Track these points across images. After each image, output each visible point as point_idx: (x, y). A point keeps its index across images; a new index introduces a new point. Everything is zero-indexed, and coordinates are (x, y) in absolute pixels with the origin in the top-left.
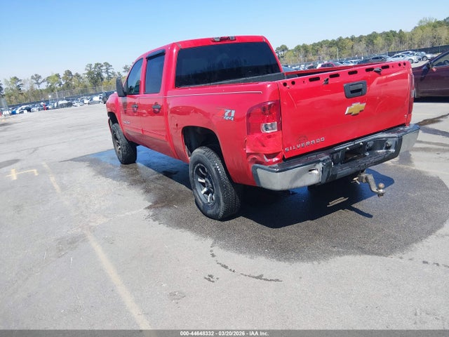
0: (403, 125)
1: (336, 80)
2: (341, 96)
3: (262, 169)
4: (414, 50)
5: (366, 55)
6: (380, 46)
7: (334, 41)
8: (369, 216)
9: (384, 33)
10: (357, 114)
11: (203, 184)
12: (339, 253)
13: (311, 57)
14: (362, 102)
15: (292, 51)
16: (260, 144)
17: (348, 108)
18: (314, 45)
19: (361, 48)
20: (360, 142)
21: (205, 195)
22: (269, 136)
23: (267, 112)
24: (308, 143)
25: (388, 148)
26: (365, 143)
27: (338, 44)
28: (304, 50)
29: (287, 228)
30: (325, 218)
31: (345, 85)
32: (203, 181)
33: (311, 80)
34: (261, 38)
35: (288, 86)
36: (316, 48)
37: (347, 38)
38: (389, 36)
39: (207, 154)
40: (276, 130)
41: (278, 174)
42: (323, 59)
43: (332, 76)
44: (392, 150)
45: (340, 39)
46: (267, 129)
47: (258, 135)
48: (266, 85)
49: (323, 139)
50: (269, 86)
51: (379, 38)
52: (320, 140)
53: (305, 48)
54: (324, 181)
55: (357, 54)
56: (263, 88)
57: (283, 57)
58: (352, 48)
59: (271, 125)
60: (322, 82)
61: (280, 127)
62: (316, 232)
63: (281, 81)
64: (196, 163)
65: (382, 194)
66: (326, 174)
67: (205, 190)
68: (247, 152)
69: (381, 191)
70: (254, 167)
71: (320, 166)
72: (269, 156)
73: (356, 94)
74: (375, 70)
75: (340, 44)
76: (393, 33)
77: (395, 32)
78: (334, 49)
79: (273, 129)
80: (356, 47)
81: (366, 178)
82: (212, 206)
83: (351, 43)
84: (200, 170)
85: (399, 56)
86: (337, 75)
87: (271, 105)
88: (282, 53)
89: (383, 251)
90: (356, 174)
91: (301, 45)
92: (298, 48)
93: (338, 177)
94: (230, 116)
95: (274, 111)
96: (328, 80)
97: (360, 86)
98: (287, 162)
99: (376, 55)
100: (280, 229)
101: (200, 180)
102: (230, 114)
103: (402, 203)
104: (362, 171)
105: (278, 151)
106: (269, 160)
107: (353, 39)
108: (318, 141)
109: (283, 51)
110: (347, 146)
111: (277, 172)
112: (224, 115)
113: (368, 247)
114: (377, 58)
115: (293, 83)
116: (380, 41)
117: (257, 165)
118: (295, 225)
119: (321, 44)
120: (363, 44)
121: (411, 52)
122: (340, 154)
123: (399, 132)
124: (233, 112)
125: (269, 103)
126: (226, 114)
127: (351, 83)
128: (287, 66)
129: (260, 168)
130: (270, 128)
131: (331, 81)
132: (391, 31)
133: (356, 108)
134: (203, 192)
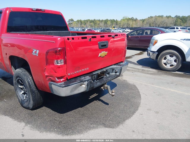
0: (122, 62)
1: (95, 40)
2: (96, 47)
3: (54, 85)
4: (121, 28)
5: (104, 28)
6: (109, 25)
7: (92, 20)
8: (107, 104)
9: (111, 20)
10: (104, 57)
11: (21, 88)
12: (94, 128)
13: (83, 25)
14: (106, 51)
15: (76, 22)
16: (54, 71)
17: (100, 54)
18: (85, 21)
19: (102, 24)
20: (104, 70)
21: (23, 95)
22: (59, 67)
23: (58, 53)
24: (80, 71)
25: (116, 73)
26: (107, 70)
27: (94, 22)
28: (80, 22)
29: (68, 113)
30: (88, 106)
31: (99, 42)
32: (22, 87)
33: (83, 38)
34: (59, 12)
35: (70, 40)
36: (86, 22)
37: (97, 20)
38: (113, 21)
39: (23, 72)
40: (63, 64)
41: (64, 88)
42: (88, 27)
43: (93, 37)
44: (118, 74)
45: (95, 20)
46: (58, 63)
47: (52, 66)
48: (57, 38)
49: (88, 69)
50: (59, 39)
51: (109, 22)
52: (87, 69)
53: (81, 21)
54: (88, 90)
55: (101, 27)
56: (56, 40)
57: (72, 24)
58: (99, 24)
59: (60, 61)
60: (88, 39)
61: (65, 62)
62: (83, 115)
63: (66, 37)
64: (17, 77)
65: (114, 95)
66: (89, 87)
67: (23, 92)
68: (46, 75)
69: (113, 94)
70: (50, 83)
71: (86, 83)
72: (59, 78)
73: (104, 47)
74: (112, 36)
75: (95, 22)
76: (114, 20)
77: (115, 20)
78: (92, 24)
79: (61, 63)
80: (100, 24)
81: (107, 87)
82: (26, 102)
83: (99, 22)
84: (20, 81)
85: (116, 30)
86: (95, 37)
87: (60, 50)
88: (71, 22)
89: (114, 125)
90: (103, 85)
91: (79, 20)
92: (78, 21)
93: (94, 88)
94: (36, 53)
95: (62, 53)
96: (91, 39)
97: (105, 44)
98: (69, 81)
99: (108, 28)
100: (64, 114)
101: (20, 86)
102: (36, 52)
103: (120, 97)
104: (105, 84)
105: (64, 75)
106: (59, 80)
107: (99, 21)
108: (85, 69)
109: (72, 21)
110: (99, 72)
111: (63, 87)
112: (32, 52)
113: (107, 123)
114: (108, 29)
115: (73, 39)
116: (109, 23)
117: (52, 82)
118: (72, 111)
119: (87, 21)
120: (103, 23)
121: (120, 29)
122: (96, 76)
123: (120, 65)
124: (38, 51)
125: (59, 49)
126: (34, 52)
127: (101, 42)
128: (73, 28)
129: (53, 84)
130: (60, 63)
131: (93, 40)
132: (113, 20)
133: (103, 54)
134: (21, 93)
